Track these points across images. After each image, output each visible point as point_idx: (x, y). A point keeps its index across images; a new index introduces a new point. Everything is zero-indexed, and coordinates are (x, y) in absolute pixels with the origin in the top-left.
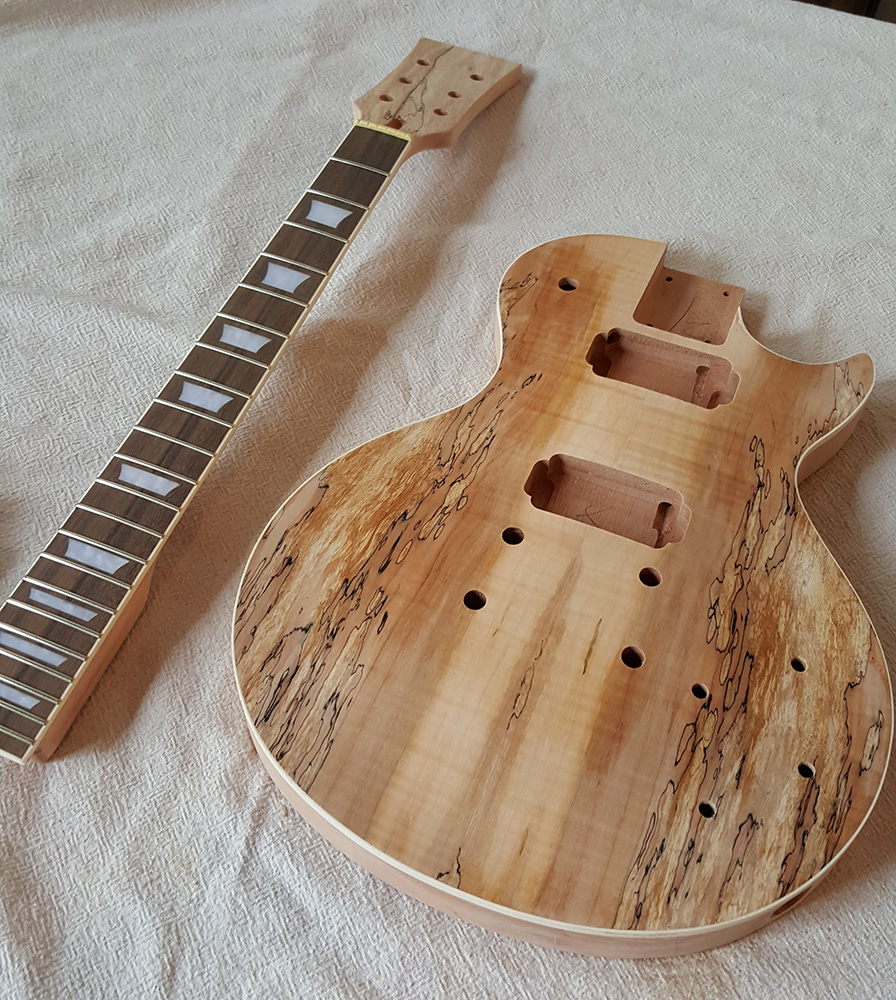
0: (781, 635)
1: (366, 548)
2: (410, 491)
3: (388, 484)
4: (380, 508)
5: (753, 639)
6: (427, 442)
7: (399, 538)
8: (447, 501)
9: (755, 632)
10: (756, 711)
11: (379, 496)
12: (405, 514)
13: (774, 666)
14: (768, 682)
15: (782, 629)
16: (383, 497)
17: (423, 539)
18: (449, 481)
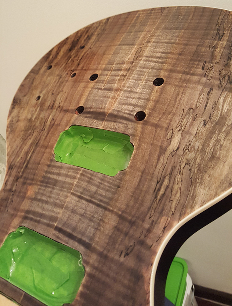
1: (224, 102)
2: (205, 142)
3: (221, 146)
4: (222, 128)
6: (201, 184)
7: (205, 108)
8: (180, 135)
11: (226, 136)
12: (205, 125)
16: (222, 136)
17: (190, 109)
18: (181, 152)
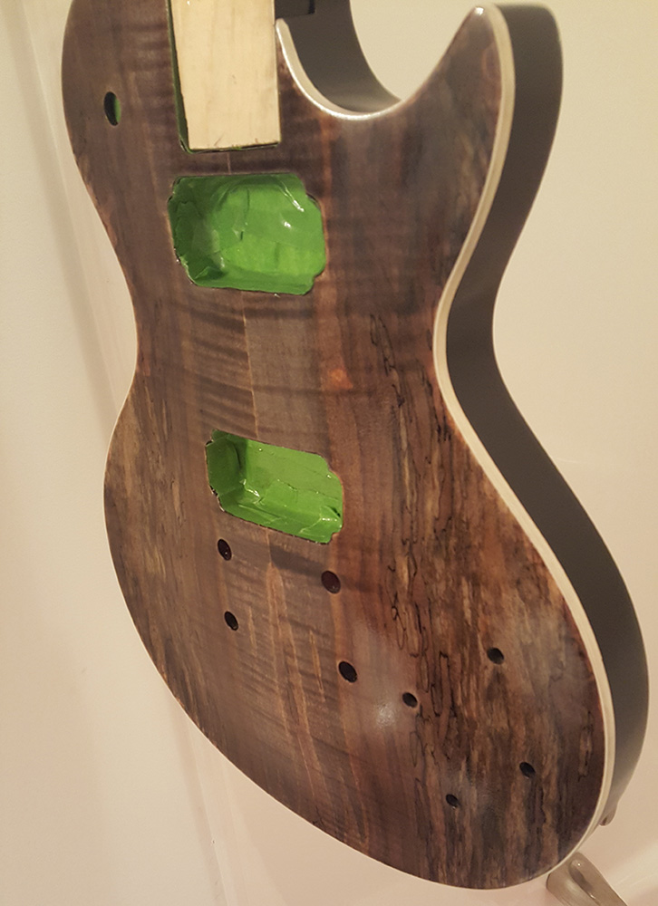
0: (470, 623)
5: (443, 635)
9: (442, 625)
10: (466, 713)
13: (471, 662)
14: (469, 682)
15: (468, 614)
